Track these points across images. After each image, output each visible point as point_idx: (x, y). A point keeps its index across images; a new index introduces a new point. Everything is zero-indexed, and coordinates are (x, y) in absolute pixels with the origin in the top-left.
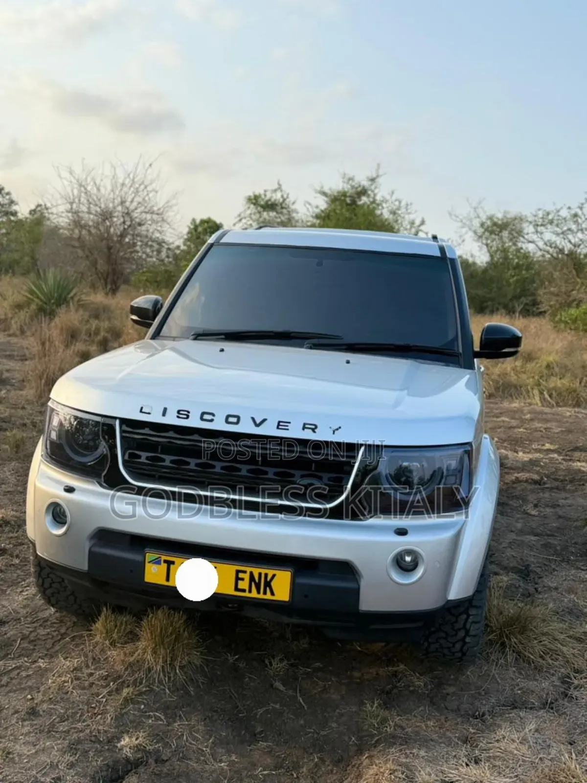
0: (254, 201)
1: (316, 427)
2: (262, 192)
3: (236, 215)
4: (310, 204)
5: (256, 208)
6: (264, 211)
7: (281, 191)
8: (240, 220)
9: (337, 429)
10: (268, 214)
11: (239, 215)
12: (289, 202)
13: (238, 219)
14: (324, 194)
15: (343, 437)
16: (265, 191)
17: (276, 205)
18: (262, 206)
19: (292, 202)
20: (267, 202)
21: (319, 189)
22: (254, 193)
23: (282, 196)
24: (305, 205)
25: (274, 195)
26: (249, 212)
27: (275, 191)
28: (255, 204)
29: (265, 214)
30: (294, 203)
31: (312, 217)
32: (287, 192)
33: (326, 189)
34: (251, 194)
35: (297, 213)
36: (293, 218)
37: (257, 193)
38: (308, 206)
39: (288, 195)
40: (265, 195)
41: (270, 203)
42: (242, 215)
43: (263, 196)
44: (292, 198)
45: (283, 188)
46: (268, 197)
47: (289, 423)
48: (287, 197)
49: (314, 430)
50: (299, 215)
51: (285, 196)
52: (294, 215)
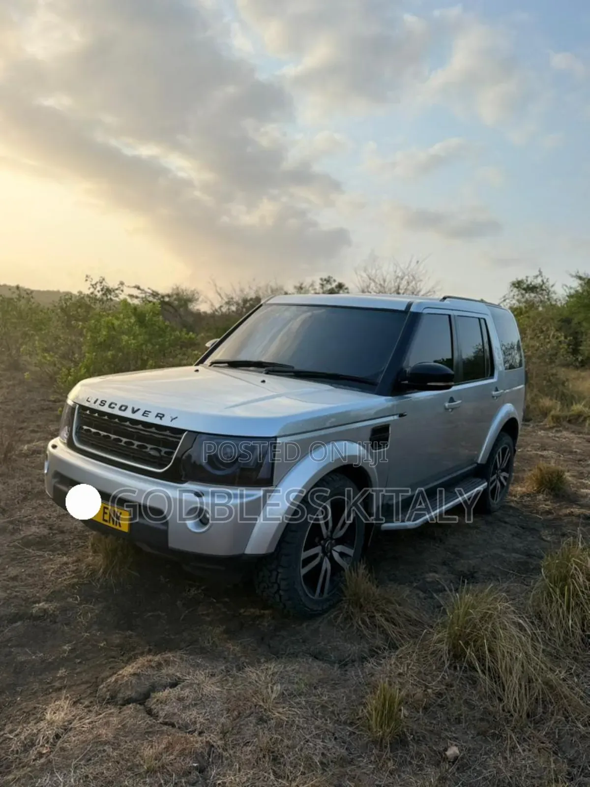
0: (517, 285)
1: (163, 415)
2: (524, 278)
3: (502, 296)
4: (566, 286)
5: (519, 291)
6: (526, 292)
7: (542, 276)
8: (505, 300)
9: (174, 419)
10: (529, 295)
11: (504, 297)
12: (549, 285)
13: (503, 300)
14: (580, 278)
15: (175, 424)
16: (527, 277)
17: (537, 288)
18: (524, 289)
19: (551, 285)
20: (528, 286)
21: (574, 274)
22: (517, 279)
23: (543, 281)
24: (563, 287)
25: (535, 280)
26: (512, 294)
27: (537, 277)
28: (517, 288)
29: (527, 295)
30: (552, 286)
31: (568, 296)
32: (547, 277)
33: (581, 274)
34: (514, 280)
35: (555, 294)
36: (552, 297)
37: (520, 279)
38: (565, 288)
39: (548, 279)
40: (527, 281)
41: (531, 286)
42: (507, 297)
43: (525, 281)
44: (551, 283)
45: (543, 274)
46: (529, 283)
47: (150, 412)
48: (547, 281)
49: (161, 418)
50: (557, 295)
51: (545, 281)
52: (553, 295)
